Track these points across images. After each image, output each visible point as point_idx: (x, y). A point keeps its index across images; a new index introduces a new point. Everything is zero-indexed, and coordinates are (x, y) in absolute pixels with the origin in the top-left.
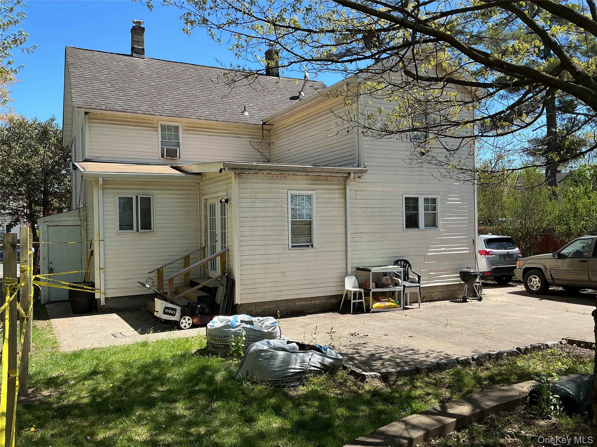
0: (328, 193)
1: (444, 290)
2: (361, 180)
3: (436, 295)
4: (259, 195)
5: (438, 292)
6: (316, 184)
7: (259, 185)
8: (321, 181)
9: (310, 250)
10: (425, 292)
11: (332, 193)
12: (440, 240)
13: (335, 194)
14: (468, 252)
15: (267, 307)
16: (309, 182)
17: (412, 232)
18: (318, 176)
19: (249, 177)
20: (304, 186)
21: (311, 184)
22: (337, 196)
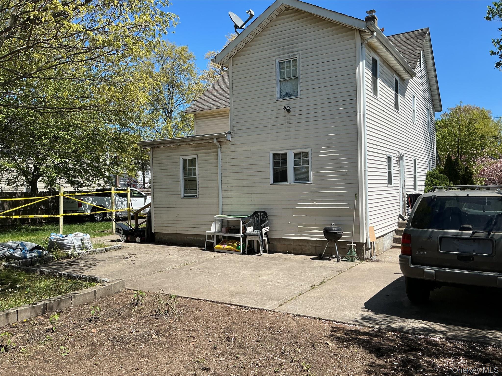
0: (206, 156)
1: (318, 245)
2: (231, 143)
3: (309, 250)
4: (164, 161)
5: (310, 247)
6: (198, 150)
7: (163, 155)
8: (201, 147)
9: (194, 199)
10: (295, 244)
11: (209, 156)
12: (312, 194)
13: (211, 156)
14: (348, 208)
15: (170, 237)
16: (193, 149)
17: (281, 186)
18: (197, 143)
19: (158, 150)
20: (190, 153)
21: (194, 150)
22: (213, 157)
